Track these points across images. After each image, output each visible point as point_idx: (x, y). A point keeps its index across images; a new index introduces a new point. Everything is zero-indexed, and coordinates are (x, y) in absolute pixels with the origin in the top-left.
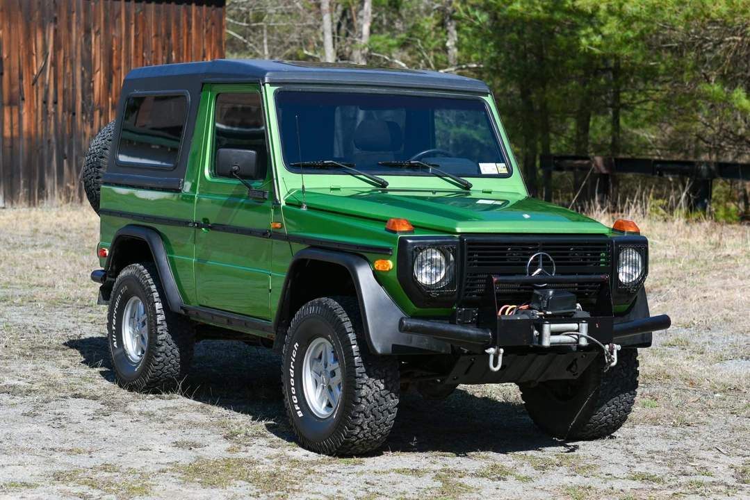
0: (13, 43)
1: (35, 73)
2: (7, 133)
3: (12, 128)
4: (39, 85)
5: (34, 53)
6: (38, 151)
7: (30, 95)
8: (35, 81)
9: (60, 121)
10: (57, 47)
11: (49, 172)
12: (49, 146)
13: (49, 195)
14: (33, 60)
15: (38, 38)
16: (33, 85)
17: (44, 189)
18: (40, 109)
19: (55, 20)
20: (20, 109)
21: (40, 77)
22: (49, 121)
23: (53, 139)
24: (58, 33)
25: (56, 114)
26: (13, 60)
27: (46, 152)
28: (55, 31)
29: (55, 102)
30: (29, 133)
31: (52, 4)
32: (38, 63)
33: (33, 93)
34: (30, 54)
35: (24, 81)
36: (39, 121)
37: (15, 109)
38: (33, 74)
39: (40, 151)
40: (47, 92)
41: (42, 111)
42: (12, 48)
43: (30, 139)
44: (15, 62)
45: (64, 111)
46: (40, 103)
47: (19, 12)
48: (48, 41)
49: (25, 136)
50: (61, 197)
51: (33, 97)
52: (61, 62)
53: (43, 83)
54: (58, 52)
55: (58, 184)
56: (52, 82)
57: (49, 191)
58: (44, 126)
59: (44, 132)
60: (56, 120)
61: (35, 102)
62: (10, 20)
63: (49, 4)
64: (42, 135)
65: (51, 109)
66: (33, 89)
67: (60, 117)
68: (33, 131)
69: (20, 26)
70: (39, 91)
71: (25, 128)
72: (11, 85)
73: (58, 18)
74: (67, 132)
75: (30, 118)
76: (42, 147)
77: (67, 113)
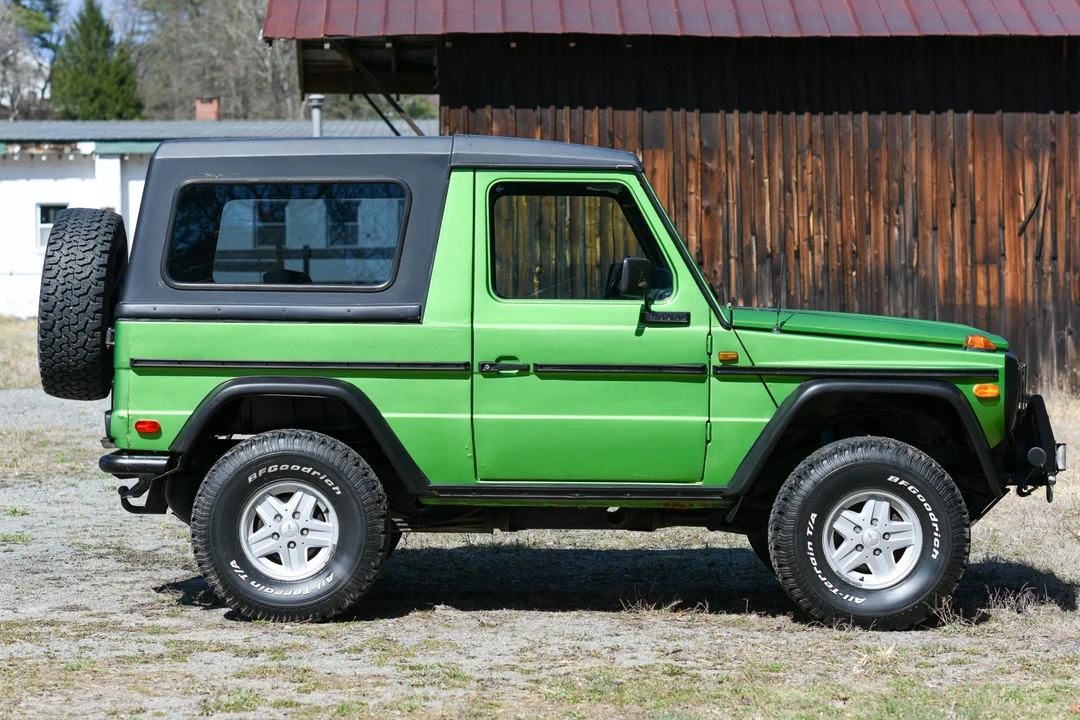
0: (990, 180)
1: (1023, 219)
2: (982, 301)
3: (988, 293)
4: (1029, 235)
5: (1021, 192)
6: (1027, 324)
7: (1015, 249)
8: (1023, 230)
9: (1062, 284)
10: (1056, 182)
11: (1044, 354)
12: (1045, 317)
13: (1045, 383)
14: (1019, 203)
15: (1026, 172)
16: (1020, 235)
17: (1037, 376)
18: (1030, 268)
19: (1053, 146)
20: (1000, 269)
21: (1030, 223)
22: (1044, 284)
23: (1051, 308)
24: (1057, 163)
25: (1054, 274)
26: (989, 204)
27: (1039, 325)
28: (1053, 162)
29: (1054, 258)
30: (1014, 300)
31: (1048, 126)
32: (1025, 205)
33: (1019, 246)
34: (1014, 195)
35: (1006, 231)
36: (1030, 284)
37: (993, 269)
38: (1020, 220)
39: (1031, 324)
40: (1041, 244)
41: (1033, 270)
42: (989, 187)
43: (1015, 308)
44: (993, 205)
45: (1067, 269)
46: (1030, 260)
47: (999, 140)
48: (1043, 175)
49: (1008, 304)
50: (1061, 388)
51: (1020, 252)
52: (1062, 203)
53: (1033, 233)
54: (1058, 190)
55: (1058, 368)
56: (1048, 229)
57: (1045, 378)
58: (1036, 290)
59: (1036, 298)
60: (1055, 281)
61: (1023, 259)
62: (985, 150)
63: (1043, 126)
64: (1034, 302)
65: (1048, 267)
66: (1019, 241)
67: (1061, 278)
68: (1020, 298)
69: (999, 158)
70: (1029, 243)
71: (1008, 293)
72: (987, 237)
73: (1058, 145)
74: (1073, 298)
75: (1016, 279)
76: (1034, 319)
77: (1072, 272)
